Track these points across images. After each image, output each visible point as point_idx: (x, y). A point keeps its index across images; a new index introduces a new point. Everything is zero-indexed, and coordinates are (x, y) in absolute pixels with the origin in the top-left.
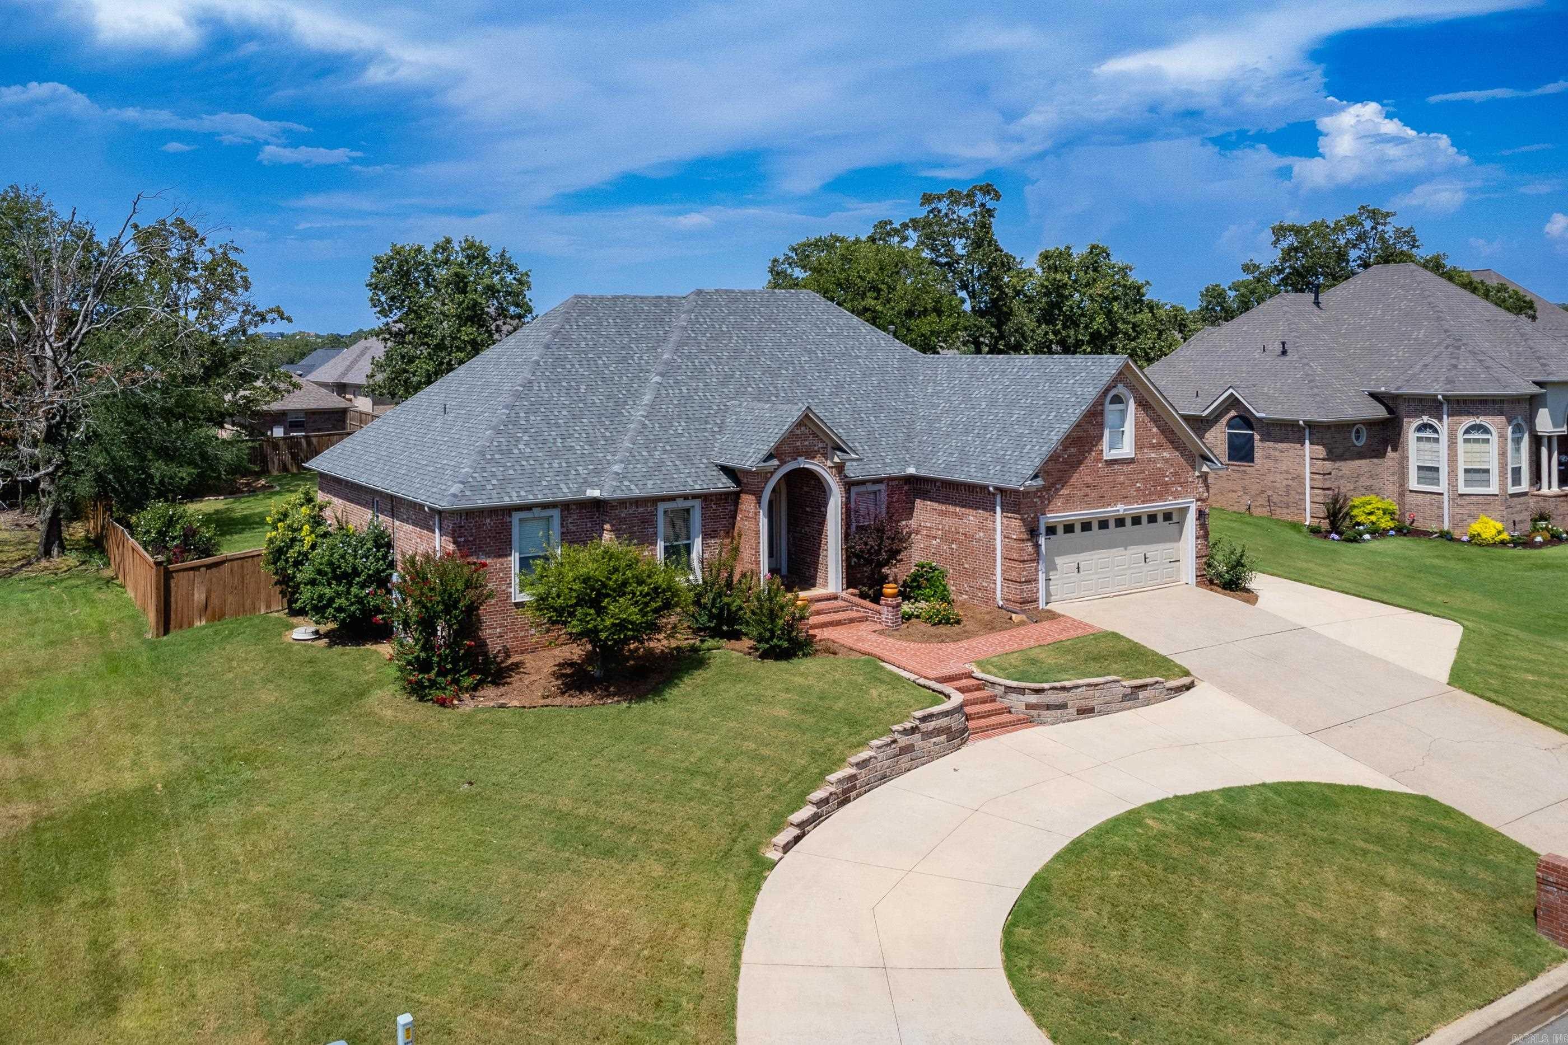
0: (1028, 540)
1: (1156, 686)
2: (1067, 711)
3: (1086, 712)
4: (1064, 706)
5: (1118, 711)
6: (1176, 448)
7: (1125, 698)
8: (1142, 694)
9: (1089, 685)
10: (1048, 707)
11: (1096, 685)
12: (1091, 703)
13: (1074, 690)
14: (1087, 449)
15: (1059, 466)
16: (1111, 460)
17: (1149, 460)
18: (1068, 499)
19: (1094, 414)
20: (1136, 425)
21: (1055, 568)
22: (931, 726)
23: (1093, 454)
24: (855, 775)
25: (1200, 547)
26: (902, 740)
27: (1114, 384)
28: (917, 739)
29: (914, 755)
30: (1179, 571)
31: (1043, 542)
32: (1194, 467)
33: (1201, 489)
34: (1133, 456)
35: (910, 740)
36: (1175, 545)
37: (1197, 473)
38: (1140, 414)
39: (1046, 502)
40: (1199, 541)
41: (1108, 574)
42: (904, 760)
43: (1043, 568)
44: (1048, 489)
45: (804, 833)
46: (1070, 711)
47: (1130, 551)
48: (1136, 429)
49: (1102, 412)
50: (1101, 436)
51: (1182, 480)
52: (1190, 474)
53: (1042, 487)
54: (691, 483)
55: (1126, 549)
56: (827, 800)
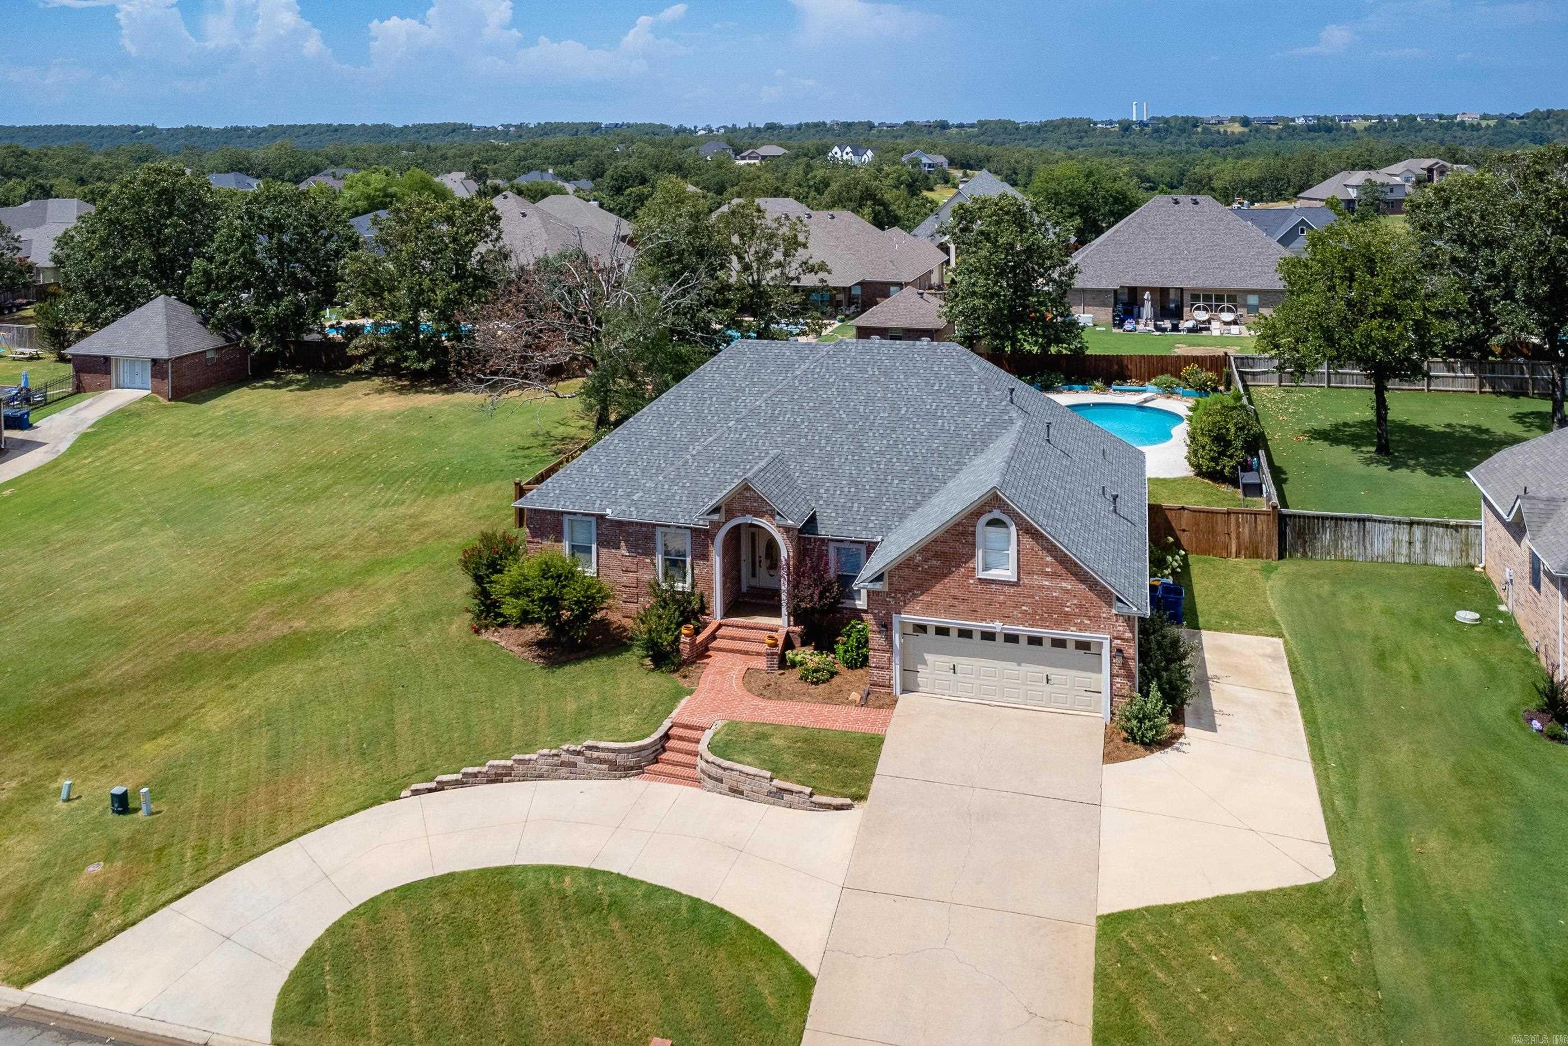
2: (721, 785)
4: (722, 781)
5: (761, 802)
8: (787, 797)
9: (741, 772)
10: (712, 778)
11: (748, 774)
12: (741, 787)
13: (729, 771)
14: (953, 564)
15: (917, 574)
16: (986, 580)
18: (929, 606)
19: (963, 534)
20: (1018, 551)
21: (924, 663)
22: (595, 754)
23: (962, 570)
24: (511, 767)
25: (1119, 685)
26: (565, 757)
27: (988, 509)
28: (579, 760)
29: (573, 770)
30: (1099, 702)
31: (897, 638)
32: (1110, 605)
33: (1121, 628)
34: (1016, 580)
35: (573, 758)
36: (1094, 676)
37: (1114, 611)
38: (1027, 541)
39: (902, 604)
40: (1118, 680)
41: (995, 684)
42: (564, 771)
43: (896, 660)
44: (904, 593)
45: (442, 789)
46: (723, 785)
47: (1027, 668)
48: (1018, 554)
49: (973, 534)
50: (973, 556)
51: (1092, 614)
52: (1104, 610)
53: (893, 590)
54: (680, 517)
55: (1019, 665)
56: (475, 775)
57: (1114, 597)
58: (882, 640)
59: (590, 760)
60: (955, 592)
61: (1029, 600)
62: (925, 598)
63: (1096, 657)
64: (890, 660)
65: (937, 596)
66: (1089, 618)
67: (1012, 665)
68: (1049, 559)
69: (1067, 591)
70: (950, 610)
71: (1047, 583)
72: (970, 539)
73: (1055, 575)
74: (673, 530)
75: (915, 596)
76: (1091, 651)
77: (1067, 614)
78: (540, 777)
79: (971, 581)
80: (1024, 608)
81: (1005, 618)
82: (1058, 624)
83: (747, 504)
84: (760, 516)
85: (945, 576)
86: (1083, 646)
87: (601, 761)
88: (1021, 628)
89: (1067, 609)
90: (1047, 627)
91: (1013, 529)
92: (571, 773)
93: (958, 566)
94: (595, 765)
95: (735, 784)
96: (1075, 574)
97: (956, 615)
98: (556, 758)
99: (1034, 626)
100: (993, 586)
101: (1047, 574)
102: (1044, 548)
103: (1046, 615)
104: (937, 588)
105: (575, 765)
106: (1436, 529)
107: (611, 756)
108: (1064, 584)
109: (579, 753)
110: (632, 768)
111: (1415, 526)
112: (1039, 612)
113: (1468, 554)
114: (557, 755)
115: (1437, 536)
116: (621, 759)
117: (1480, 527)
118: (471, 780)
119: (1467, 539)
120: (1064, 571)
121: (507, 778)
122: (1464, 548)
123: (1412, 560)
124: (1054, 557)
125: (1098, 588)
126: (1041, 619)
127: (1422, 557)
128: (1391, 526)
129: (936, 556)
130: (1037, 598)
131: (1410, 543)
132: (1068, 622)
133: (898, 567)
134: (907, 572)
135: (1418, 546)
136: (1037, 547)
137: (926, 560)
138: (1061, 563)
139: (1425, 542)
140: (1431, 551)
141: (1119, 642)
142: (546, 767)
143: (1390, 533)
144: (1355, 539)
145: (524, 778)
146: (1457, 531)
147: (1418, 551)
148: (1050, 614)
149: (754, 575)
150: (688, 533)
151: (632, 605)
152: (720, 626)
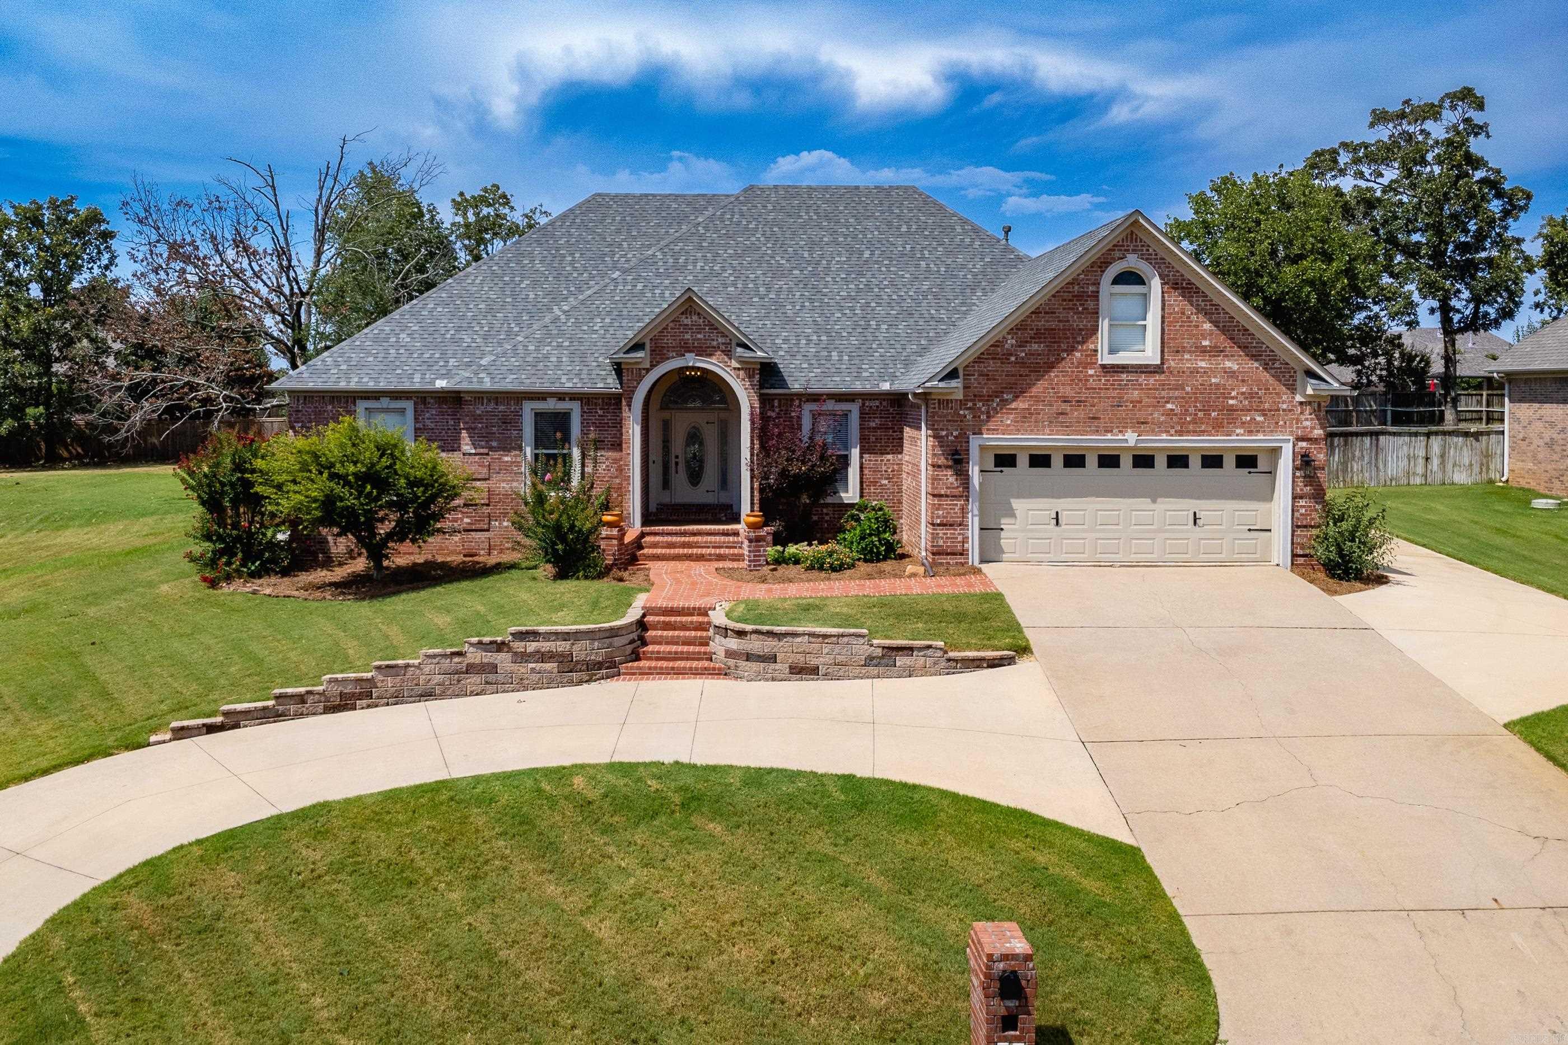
0: (947, 467)
1: (930, 652)
2: (772, 666)
3: (802, 671)
4: (773, 659)
5: (855, 678)
6: (1254, 357)
7: (870, 661)
8: (901, 661)
9: (812, 635)
10: (749, 657)
11: (825, 636)
12: (814, 661)
13: (789, 639)
14: (1064, 346)
15: (1008, 368)
16: (1113, 366)
17: (1195, 371)
18: (1025, 417)
19: (1080, 297)
20: (1163, 317)
21: (1011, 514)
22: (532, 646)
23: (1078, 354)
24: (371, 681)
25: (1303, 511)
26: (475, 656)
27: (1117, 254)
28: (503, 659)
29: (492, 677)
30: (1268, 545)
31: (974, 472)
32: (1292, 389)
33: (1308, 423)
34: (1159, 362)
35: (488, 657)
36: (1262, 506)
37: (1299, 398)
38: (1177, 301)
39: (984, 417)
40: (1302, 503)
41: (1117, 535)
42: (474, 680)
43: (974, 506)
44: (988, 399)
45: (236, 726)
46: (778, 666)
47: (1164, 505)
48: (1163, 322)
49: (1095, 296)
50: (1094, 330)
51: (1267, 406)
52: (1284, 397)
53: (972, 396)
55: (1154, 501)
56: (301, 699)
57: (1300, 376)
58: (952, 479)
59: (523, 657)
60: (1068, 391)
61: (1177, 393)
62: (1020, 404)
63: (1271, 473)
64: (964, 511)
65: (1037, 399)
66: (1263, 412)
67: (1144, 503)
68: (1207, 326)
69: (1231, 374)
70: (1059, 420)
71: (1203, 364)
72: (1091, 304)
73: (1215, 351)
74: (551, 405)
75: (1004, 402)
76: (1262, 464)
77: (1232, 409)
78: (428, 695)
79: (1091, 372)
80: (1169, 406)
81: (1141, 425)
82: (1218, 427)
83: (687, 336)
84: (710, 355)
85: (1051, 366)
86: (1247, 461)
87: (543, 657)
88: (1164, 437)
89: (1231, 402)
90: (1203, 432)
91: (1156, 284)
92: (487, 683)
93: (1071, 350)
94: (533, 665)
95: (800, 659)
96: (1244, 347)
97: (1068, 427)
98: (456, 660)
99: (1180, 433)
100: (1124, 376)
101: (1204, 350)
102: (1199, 310)
103: (1200, 414)
104: (1039, 387)
105: (493, 668)
106: (1455, 439)
107: (562, 646)
108: (1228, 364)
109: (500, 647)
110: (599, 665)
111: (1433, 438)
112: (1192, 410)
113: (1488, 469)
114: (459, 654)
115: (1456, 448)
116: (580, 650)
117: (1503, 433)
118: (293, 708)
119: (1487, 450)
120: (1228, 343)
121: (364, 702)
122: (1484, 461)
123: (1429, 480)
124: (1215, 323)
125: (1277, 365)
126: (1194, 422)
127: (1439, 476)
128: (1407, 439)
129: (1038, 336)
130: (1188, 389)
131: (1427, 459)
132: (1232, 421)
133: (979, 360)
134: (992, 365)
135: (1435, 462)
136: (1189, 310)
137: (1022, 344)
138: (1224, 330)
139: (1442, 456)
140: (1449, 466)
141: (1304, 444)
142: (438, 678)
143: (1405, 448)
144: (1366, 459)
145: (397, 698)
146: (1477, 440)
147: (1435, 468)
148: (1206, 412)
149: (666, 484)
150: (575, 408)
151: (479, 535)
152: (643, 535)
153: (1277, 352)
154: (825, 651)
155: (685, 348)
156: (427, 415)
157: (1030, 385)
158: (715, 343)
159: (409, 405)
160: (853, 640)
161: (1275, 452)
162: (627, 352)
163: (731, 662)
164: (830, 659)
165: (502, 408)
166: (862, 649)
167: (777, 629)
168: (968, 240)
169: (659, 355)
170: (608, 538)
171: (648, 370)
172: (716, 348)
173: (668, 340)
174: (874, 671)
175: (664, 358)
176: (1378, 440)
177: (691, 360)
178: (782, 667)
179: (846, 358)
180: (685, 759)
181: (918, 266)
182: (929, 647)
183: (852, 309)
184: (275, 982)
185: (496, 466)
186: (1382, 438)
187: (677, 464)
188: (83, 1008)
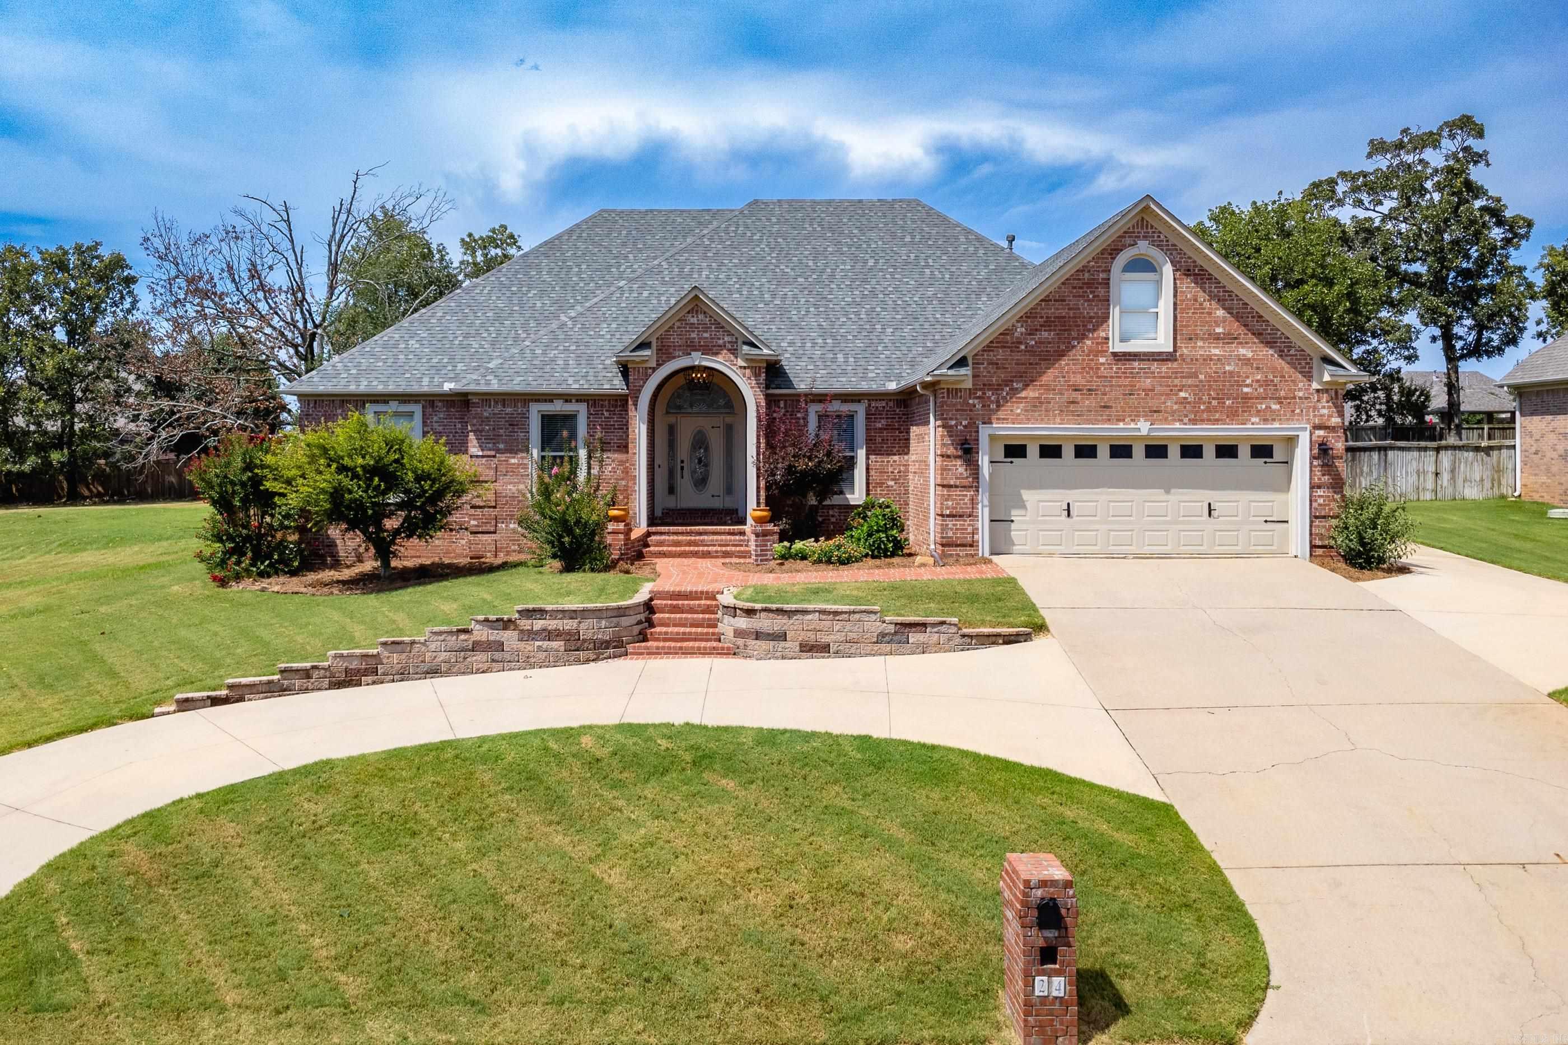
0: (959, 457)
1: (943, 628)
2: (782, 644)
3: (815, 649)
4: (783, 637)
5: (867, 655)
6: (1270, 344)
7: (882, 638)
8: (914, 637)
9: (822, 612)
10: (758, 635)
11: (836, 613)
12: (825, 639)
13: (799, 616)
14: (1074, 334)
15: (1017, 356)
16: (1125, 354)
17: (1209, 359)
18: (1037, 404)
19: (1090, 284)
20: (1175, 304)
21: (1022, 505)
22: (539, 624)
23: (1089, 342)
24: (376, 658)
25: (1321, 501)
26: (481, 633)
27: (1128, 241)
28: (509, 637)
29: (498, 655)
30: (1285, 537)
31: (984, 461)
32: (1309, 376)
33: (1325, 411)
34: (1171, 350)
35: (495, 635)
36: (1278, 497)
37: (1315, 385)
38: (1189, 288)
39: (993, 406)
40: (1320, 492)
41: (1130, 527)
42: (480, 658)
43: (984, 498)
44: (997, 388)
45: (240, 699)
46: (788, 644)
47: (1177, 496)
48: (1175, 309)
49: (1106, 283)
50: (1106, 318)
51: (1282, 393)
52: (1301, 385)
53: (982, 386)
54: (570, 382)
55: (1168, 492)
56: (307, 673)
57: (1316, 362)
58: (961, 470)
59: (530, 635)
60: (1078, 380)
61: (1190, 381)
62: (1030, 393)
63: (1287, 463)
64: (973, 502)
65: (1048, 388)
66: (1279, 400)
67: (1158, 494)
68: (1220, 313)
69: (1247, 361)
70: (1070, 409)
71: (1216, 351)
72: (1101, 291)
73: (1229, 338)
74: (558, 407)
75: (1014, 391)
76: (1278, 454)
77: (1246, 397)
78: (433, 672)
79: (1102, 360)
80: (1182, 394)
81: (1154, 412)
82: (1233, 415)
83: (694, 335)
84: (716, 354)
85: (1061, 354)
86: (1262, 451)
87: (550, 635)
88: (1177, 425)
89: (1246, 390)
90: (1217, 421)
91: (1168, 270)
92: (493, 661)
93: (1082, 337)
94: (537, 643)
95: (811, 637)
96: (1258, 334)
97: (1079, 416)
98: (463, 637)
99: (1194, 421)
100: (1136, 364)
101: (1217, 338)
102: (1212, 297)
103: (1214, 403)
104: (1049, 376)
105: (500, 646)
106: (1466, 454)
107: (569, 624)
108: (1242, 351)
109: (506, 624)
110: (606, 644)
111: (1442, 453)
112: (1205, 398)
113: (1500, 484)
114: (466, 631)
115: (1466, 463)
116: (587, 628)
117: (1514, 447)
118: (297, 682)
119: (1499, 462)
120: (1242, 330)
121: (370, 679)
122: (1496, 477)
123: (1439, 495)
124: (1229, 310)
125: (1292, 352)
126: (1208, 410)
127: (1449, 491)
128: (1416, 454)
129: (1048, 324)
130: (1202, 377)
131: (1437, 474)
132: (1248, 409)
133: (988, 348)
134: (1000, 354)
135: (1445, 477)
136: (1202, 296)
137: (1031, 332)
138: (1238, 317)
139: (1453, 471)
140: (1460, 482)
141: (1321, 433)
142: (443, 656)
143: (1414, 464)
144: (1375, 475)
145: (403, 675)
146: (1488, 455)
147: (1445, 483)
148: (1221, 400)
149: (671, 490)
150: (582, 410)
151: (486, 537)
152: (649, 534)
153: (1293, 339)
154: (836, 628)
155: (690, 347)
156: (435, 418)
157: (1041, 374)
158: (721, 342)
159: (417, 409)
160: (865, 617)
161: (1291, 441)
162: (633, 351)
163: (740, 642)
164: (840, 637)
165: (509, 410)
166: (874, 626)
167: (786, 607)
168: (971, 249)
169: (665, 354)
170: (615, 532)
171: (654, 369)
172: (722, 347)
173: (675, 339)
174: (886, 647)
175: (671, 357)
176: (1386, 456)
177: (697, 359)
178: (792, 645)
179: (852, 360)
180: (696, 721)
181: (922, 273)
182: (943, 623)
183: (857, 314)
184: (274, 923)
185: (502, 468)
186: (1390, 453)
187: (682, 468)
188: (75, 946)
